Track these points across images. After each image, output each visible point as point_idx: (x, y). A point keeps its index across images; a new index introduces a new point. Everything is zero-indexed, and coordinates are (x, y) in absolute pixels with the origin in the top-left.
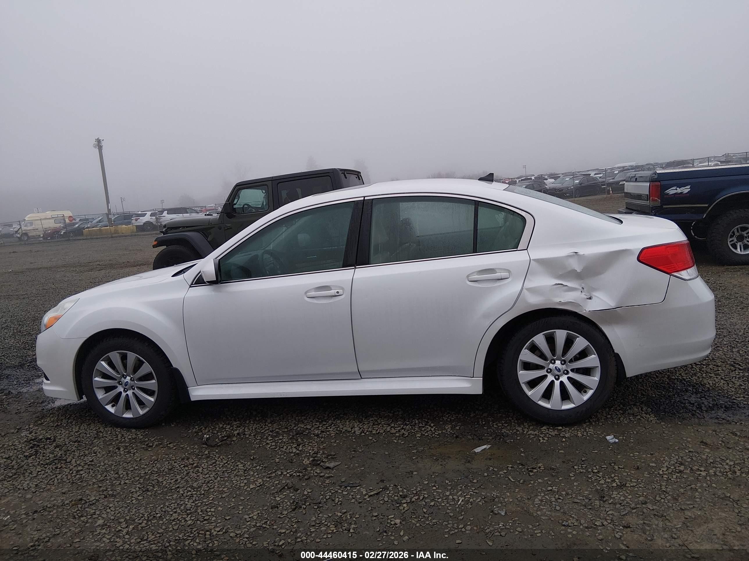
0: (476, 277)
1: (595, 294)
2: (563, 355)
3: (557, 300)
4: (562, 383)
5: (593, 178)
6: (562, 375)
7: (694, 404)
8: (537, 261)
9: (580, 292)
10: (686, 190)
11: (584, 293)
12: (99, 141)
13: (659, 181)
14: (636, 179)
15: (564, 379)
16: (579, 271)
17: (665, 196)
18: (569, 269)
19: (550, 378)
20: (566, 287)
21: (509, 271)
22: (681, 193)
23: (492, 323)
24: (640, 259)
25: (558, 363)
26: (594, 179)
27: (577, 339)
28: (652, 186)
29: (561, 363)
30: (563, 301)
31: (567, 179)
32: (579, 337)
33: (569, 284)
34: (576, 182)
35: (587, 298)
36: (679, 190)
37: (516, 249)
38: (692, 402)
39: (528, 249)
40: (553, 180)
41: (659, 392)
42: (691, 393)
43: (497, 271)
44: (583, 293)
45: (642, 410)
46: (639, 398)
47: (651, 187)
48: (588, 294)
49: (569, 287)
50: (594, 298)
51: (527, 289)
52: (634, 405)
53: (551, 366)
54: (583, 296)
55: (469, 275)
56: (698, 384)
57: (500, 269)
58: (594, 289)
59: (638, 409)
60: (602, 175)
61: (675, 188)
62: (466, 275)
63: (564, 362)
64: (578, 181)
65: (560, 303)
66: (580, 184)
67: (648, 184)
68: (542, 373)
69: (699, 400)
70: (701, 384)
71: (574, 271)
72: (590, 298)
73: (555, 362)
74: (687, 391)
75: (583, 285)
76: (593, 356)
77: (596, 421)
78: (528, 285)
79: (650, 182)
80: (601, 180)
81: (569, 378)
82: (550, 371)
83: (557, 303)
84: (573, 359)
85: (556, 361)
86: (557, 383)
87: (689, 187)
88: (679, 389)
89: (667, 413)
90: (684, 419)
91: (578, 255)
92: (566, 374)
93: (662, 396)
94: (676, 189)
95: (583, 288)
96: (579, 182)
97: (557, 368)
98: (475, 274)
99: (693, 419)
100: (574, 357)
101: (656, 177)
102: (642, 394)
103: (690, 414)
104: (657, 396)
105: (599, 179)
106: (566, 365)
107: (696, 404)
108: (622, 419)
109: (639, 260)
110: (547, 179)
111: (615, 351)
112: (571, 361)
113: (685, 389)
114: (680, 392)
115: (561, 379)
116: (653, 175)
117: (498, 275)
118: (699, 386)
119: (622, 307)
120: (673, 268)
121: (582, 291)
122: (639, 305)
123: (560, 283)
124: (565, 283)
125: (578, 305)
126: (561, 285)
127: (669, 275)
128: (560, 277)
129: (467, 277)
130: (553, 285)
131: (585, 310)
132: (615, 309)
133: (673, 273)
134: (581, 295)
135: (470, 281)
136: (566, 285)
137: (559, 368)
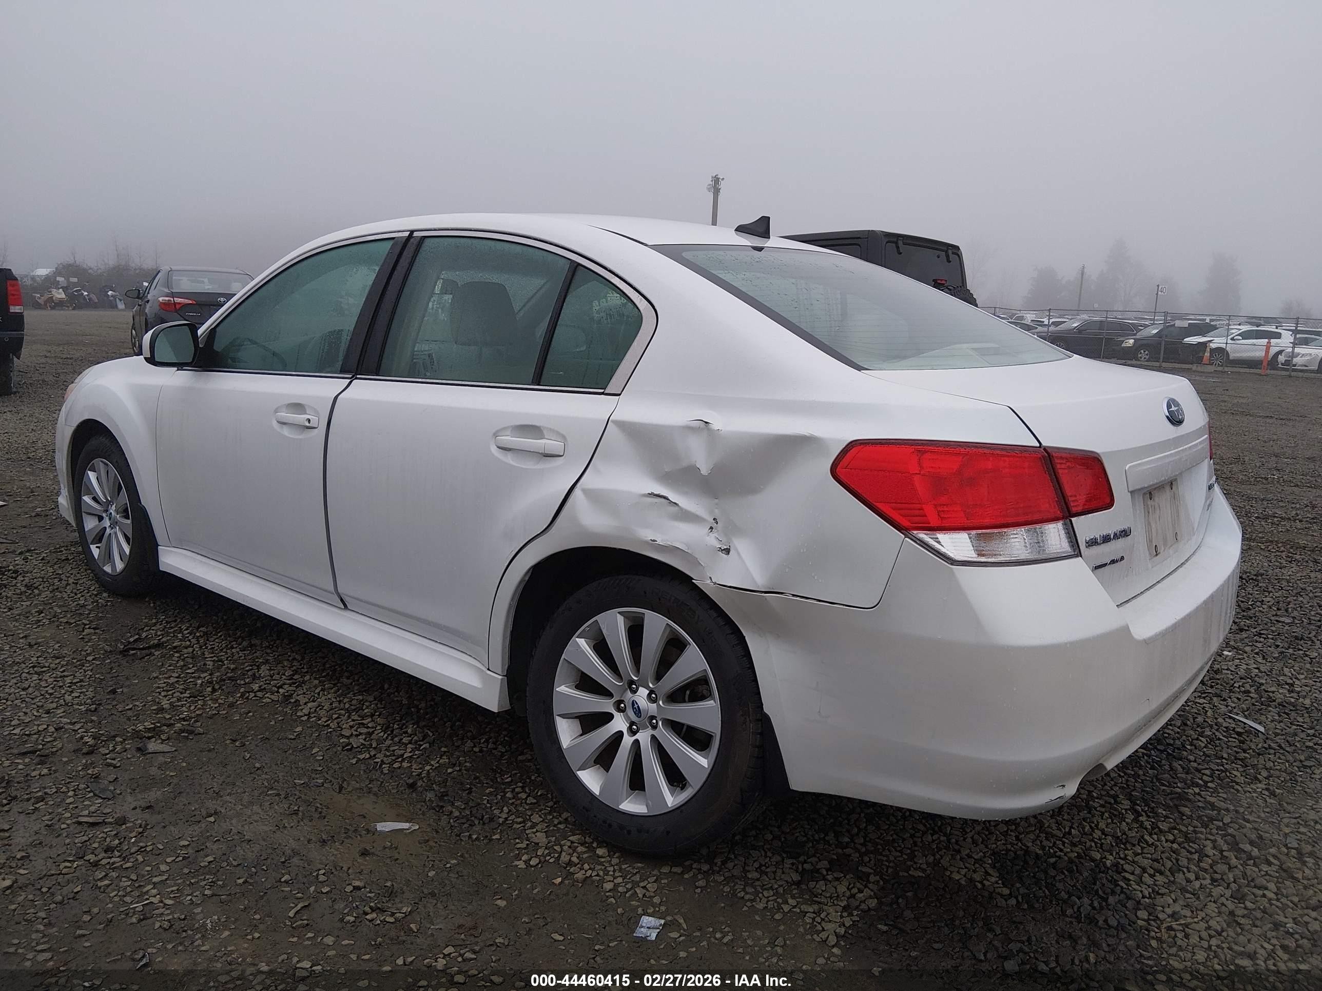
0: (508, 439)
1: (737, 542)
2: (655, 679)
3: (647, 534)
4: (637, 743)
6: (643, 727)
8: (622, 426)
9: (707, 530)
11: (716, 535)
12: (716, 180)
15: (644, 736)
16: (704, 471)
18: (685, 464)
20: (677, 508)
21: (566, 440)
24: (839, 470)
25: (643, 692)
27: (689, 649)
29: (648, 697)
30: (659, 542)
32: (693, 646)
33: (685, 502)
35: (721, 550)
37: (602, 391)
39: (621, 395)
43: (545, 433)
44: (713, 535)
48: (724, 540)
49: (681, 509)
50: (735, 553)
51: (584, 491)
53: (628, 696)
54: (712, 540)
55: (498, 431)
58: (739, 531)
62: (494, 431)
63: (654, 697)
65: (653, 543)
68: (607, 705)
71: (692, 470)
72: (727, 551)
73: (637, 690)
75: (717, 513)
76: (712, 704)
81: (654, 741)
82: (621, 707)
83: (646, 542)
85: (640, 688)
91: (709, 430)
92: (652, 727)
95: (716, 521)
97: (636, 706)
98: (508, 432)
106: (657, 706)
109: (835, 471)
111: (765, 710)
115: (638, 736)
117: (544, 444)
119: (782, 593)
120: (917, 516)
121: (711, 528)
122: (820, 601)
123: (662, 494)
124: (673, 497)
125: (695, 562)
126: (663, 500)
127: (903, 536)
128: (666, 478)
129: (496, 435)
130: (644, 495)
131: (710, 578)
132: (763, 594)
133: (915, 532)
134: (708, 538)
135: (499, 447)
136: (675, 503)
137: (638, 707)
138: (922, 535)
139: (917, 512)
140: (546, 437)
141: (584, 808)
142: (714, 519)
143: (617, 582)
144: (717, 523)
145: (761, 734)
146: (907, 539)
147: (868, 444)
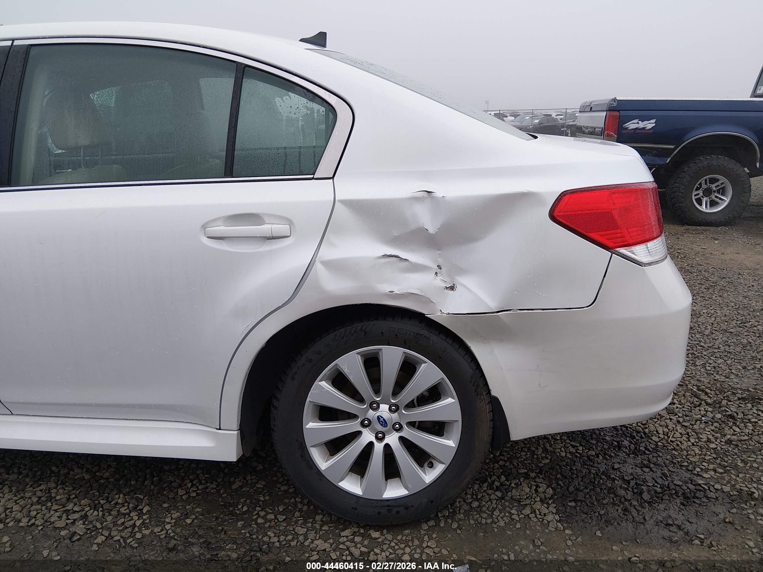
0: (221, 229)
1: (463, 281)
2: (395, 394)
3: (386, 288)
4: (387, 447)
5: (553, 118)
6: (389, 432)
7: (628, 482)
8: (350, 204)
9: (433, 275)
10: (649, 125)
11: (441, 278)
13: (618, 111)
14: (591, 108)
15: (392, 439)
16: (432, 230)
17: (623, 132)
18: (413, 227)
19: (368, 436)
20: (407, 263)
21: (290, 222)
22: (644, 128)
23: (250, 327)
24: (555, 214)
25: (384, 408)
26: (555, 120)
27: (423, 365)
28: (609, 116)
29: (390, 409)
30: (396, 291)
31: (527, 118)
32: (426, 363)
33: (413, 257)
34: (536, 121)
35: (447, 288)
36: (641, 125)
37: (312, 176)
38: (626, 478)
39: (335, 178)
40: (513, 118)
41: (573, 447)
42: (627, 454)
43: (266, 219)
44: (439, 278)
45: (536, 491)
46: (538, 458)
47: (607, 117)
48: (448, 280)
49: (411, 263)
50: (459, 288)
51: (322, 262)
52: (526, 476)
53: (371, 414)
54: (439, 282)
55: (207, 223)
56: (640, 432)
57: (271, 215)
58: (462, 271)
59: (531, 488)
60: (563, 117)
61: (636, 121)
62: (203, 222)
63: (394, 409)
64: (537, 121)
65: (392, 295)
66: (540, 123)
67: (604, 114)
68: (353, 426)
69: (639, 470)
70: (645, 433)
72: (452, 288)
73: (378, 407)
74: (619, 447)
75: (440, 261)
76: (450, 400)
77: (448, 517)
78: (326, 253)
79: (607, 111)
80: (561, 122)
81: (402, 439)
82: (366, 424)
83: (386, 294)
84: (415, 401)
85: (381, 405)
86: (379, 447)
87: (653, 121)
88: (607, 442)
89: (579, 504)
90: (608, 522)
91: (433, 197)
92: (397, 430)
93: (576, 456)
94: (638, 123)
95: (439, 267)
96: (539, 122)
97: (382, 419)
98: (220, 223)
99: (624, 524)
100: (418, 397)
101: (615, 104)
102: (545, 450)
103: (620, 510)
104: (568, 455)
105: (559, 121)
106: (398, 413)
107: (632, 483)
108: (496, 513)
109: (553, 216)
110: (507, 117)
111: (493, 393)
112: (411, 405)
113: (618, 442)
114: (609, 448)
115: (387, 440)
116: (612, 103)
117: (265, 229)
118: (642, 437)
119: (510, 310)
120: (619, 238)
121: (436, 273)
122: (543, 309)
123: (393, 254)
124: (403, 255)
125: (428, 301)
126: (394, 259)
127: (610, 253)
128: (394, 241)
129: (204, 227)
130: (380, 258)
131: (441, 310)
132: (495, 314)
133: (617, 249)
134: (436, 281)
135: (209, 237)
136: (406, 260)
137: (384, 419)
138: (623, 250)
139: (619, 235)
140: (267, 222)
141: (352, 508)
142: (438, 266)
143: (354, 329)
144: (441, 268)
145: (492, 411)
146: (613, 255)
147: (576, 192)
